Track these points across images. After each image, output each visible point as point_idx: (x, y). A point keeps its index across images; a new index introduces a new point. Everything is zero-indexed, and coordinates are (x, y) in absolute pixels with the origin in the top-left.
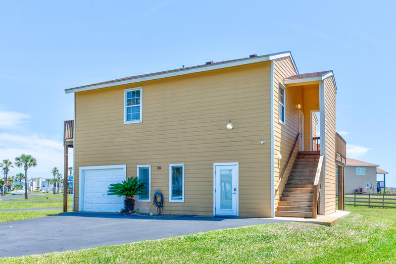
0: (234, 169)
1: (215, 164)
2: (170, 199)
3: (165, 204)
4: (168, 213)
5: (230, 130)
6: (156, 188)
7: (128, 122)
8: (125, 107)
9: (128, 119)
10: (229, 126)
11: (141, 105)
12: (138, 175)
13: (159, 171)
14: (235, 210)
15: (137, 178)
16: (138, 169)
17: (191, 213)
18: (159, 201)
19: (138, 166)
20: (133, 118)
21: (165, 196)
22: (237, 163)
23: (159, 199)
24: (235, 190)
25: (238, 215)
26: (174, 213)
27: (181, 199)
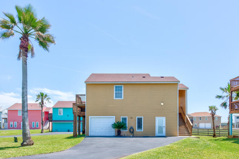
0: (164, 119)
1: (156, 117)
2: (137, 130)
3: (134, 132)
4: (136, 136)
5: (162, 105)
6: (130, 126)
7: (116, 99)
8: (115, 92)
9: (116, 97)
10: (162, 104)
11: (123, 92)
12: (121, 121)
13: (131, 119)
14: (164, 134)
15: (121, 122)
16: (121, 118)
17: (146, 136)
18: (132, 131)
19: (121, 117)
20: (119, 97)
21: (134, 129)
22: (165, 117)
23: (132, 130)
24: (164, 127)
25: (165, 136)
26: (138, 135)
27: (142, 130)
